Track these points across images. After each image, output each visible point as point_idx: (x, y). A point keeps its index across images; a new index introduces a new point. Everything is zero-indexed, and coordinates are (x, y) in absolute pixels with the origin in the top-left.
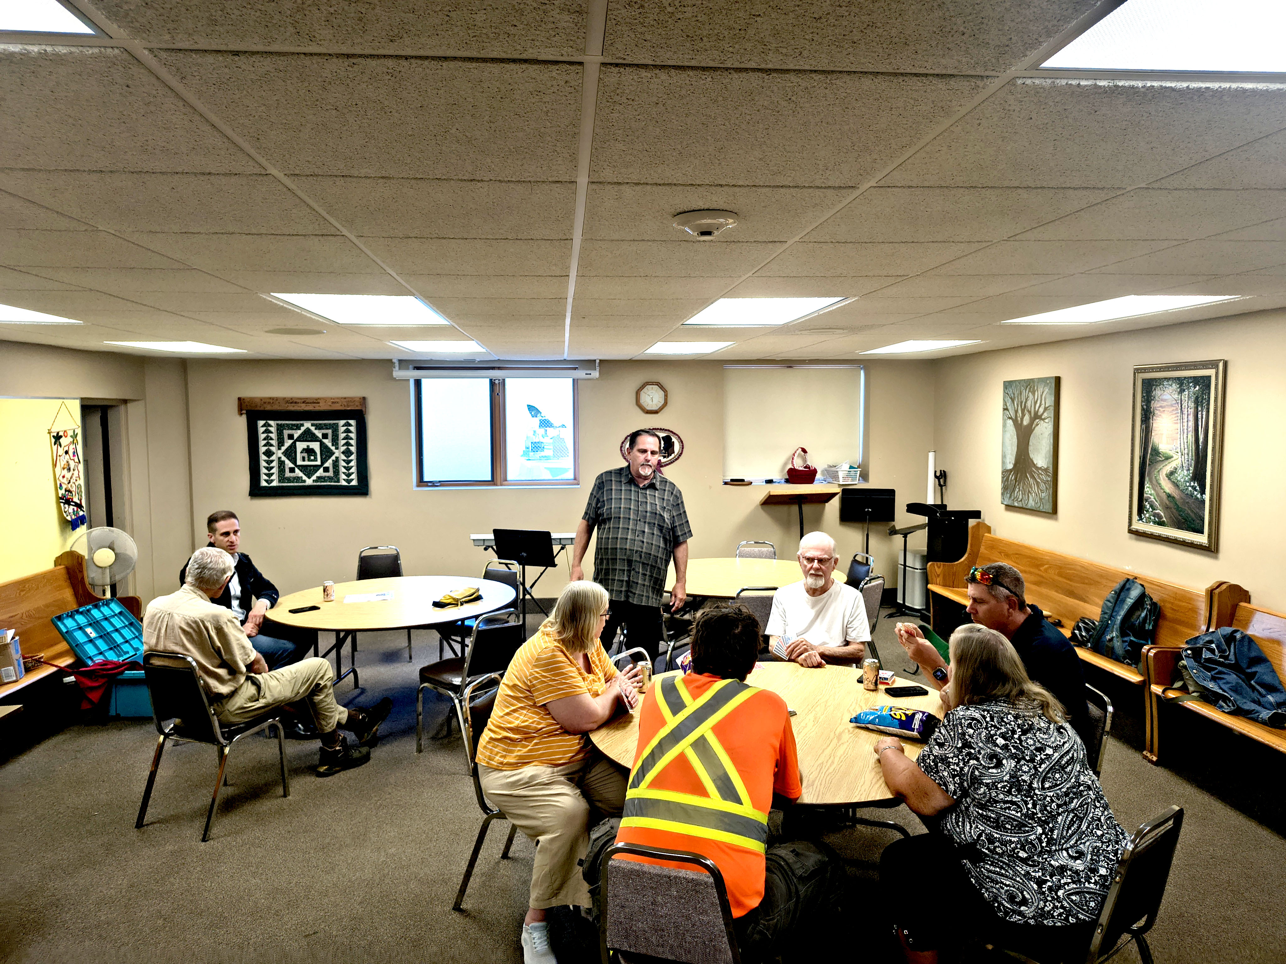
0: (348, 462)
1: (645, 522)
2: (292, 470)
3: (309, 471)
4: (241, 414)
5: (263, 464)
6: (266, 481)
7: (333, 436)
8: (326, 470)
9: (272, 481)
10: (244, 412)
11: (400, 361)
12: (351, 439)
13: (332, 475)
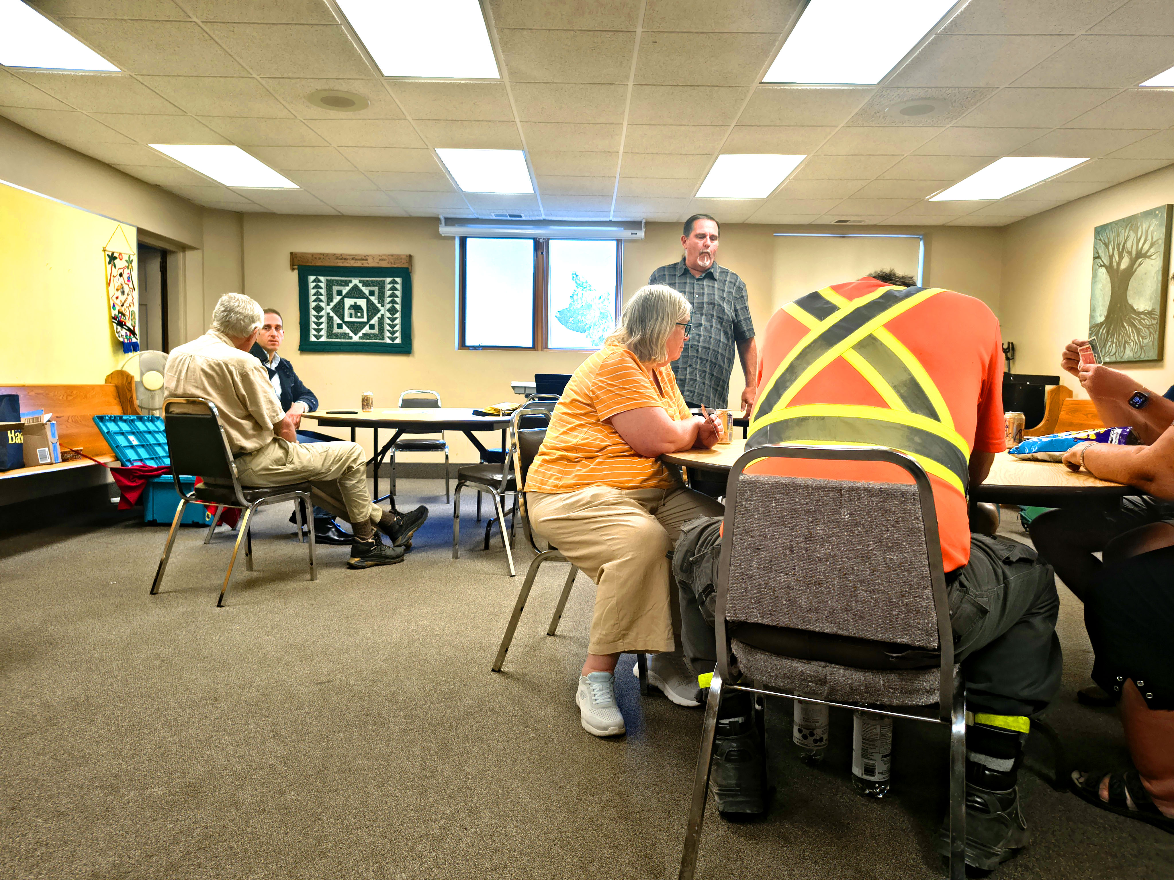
0: (393, 320)
1: (702, 315)
2: (340, 326)
3: (355, 327)
4: (293, 269)
5: (313, 319)
6: (315, 336)
7: (379, 293)
8: (372, 327)
9: (321, 336)
10: (296, 267)
11: (446, 219)
12: (397, 297)
13: (377, 333)
